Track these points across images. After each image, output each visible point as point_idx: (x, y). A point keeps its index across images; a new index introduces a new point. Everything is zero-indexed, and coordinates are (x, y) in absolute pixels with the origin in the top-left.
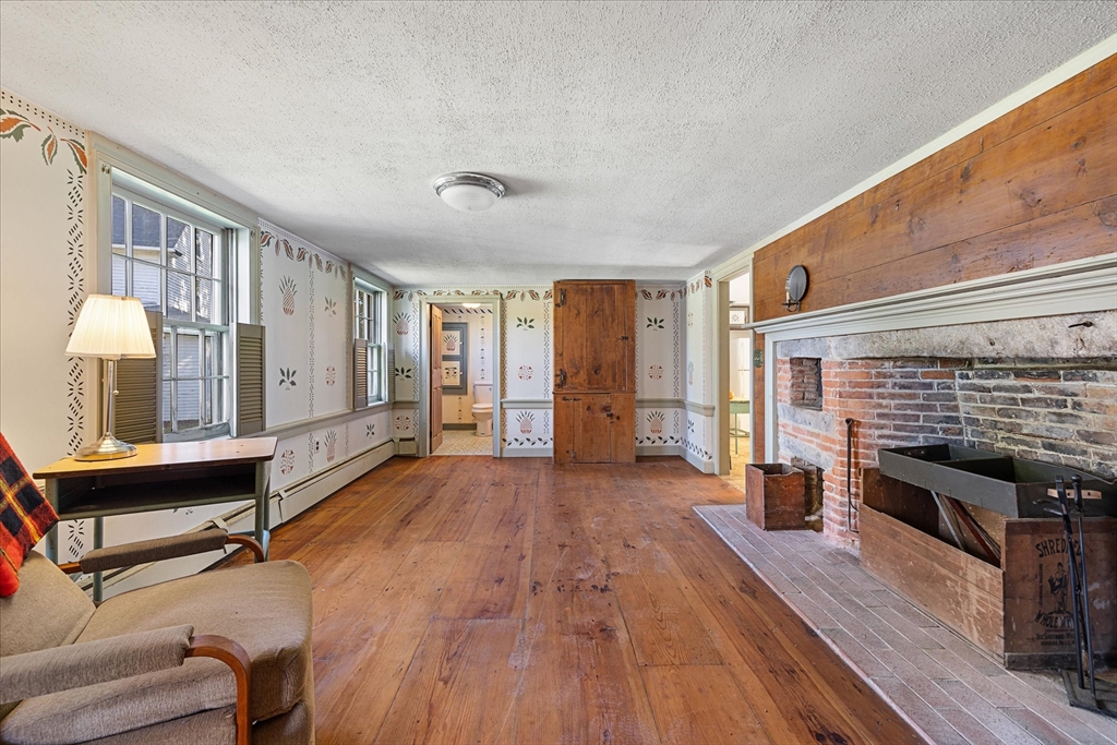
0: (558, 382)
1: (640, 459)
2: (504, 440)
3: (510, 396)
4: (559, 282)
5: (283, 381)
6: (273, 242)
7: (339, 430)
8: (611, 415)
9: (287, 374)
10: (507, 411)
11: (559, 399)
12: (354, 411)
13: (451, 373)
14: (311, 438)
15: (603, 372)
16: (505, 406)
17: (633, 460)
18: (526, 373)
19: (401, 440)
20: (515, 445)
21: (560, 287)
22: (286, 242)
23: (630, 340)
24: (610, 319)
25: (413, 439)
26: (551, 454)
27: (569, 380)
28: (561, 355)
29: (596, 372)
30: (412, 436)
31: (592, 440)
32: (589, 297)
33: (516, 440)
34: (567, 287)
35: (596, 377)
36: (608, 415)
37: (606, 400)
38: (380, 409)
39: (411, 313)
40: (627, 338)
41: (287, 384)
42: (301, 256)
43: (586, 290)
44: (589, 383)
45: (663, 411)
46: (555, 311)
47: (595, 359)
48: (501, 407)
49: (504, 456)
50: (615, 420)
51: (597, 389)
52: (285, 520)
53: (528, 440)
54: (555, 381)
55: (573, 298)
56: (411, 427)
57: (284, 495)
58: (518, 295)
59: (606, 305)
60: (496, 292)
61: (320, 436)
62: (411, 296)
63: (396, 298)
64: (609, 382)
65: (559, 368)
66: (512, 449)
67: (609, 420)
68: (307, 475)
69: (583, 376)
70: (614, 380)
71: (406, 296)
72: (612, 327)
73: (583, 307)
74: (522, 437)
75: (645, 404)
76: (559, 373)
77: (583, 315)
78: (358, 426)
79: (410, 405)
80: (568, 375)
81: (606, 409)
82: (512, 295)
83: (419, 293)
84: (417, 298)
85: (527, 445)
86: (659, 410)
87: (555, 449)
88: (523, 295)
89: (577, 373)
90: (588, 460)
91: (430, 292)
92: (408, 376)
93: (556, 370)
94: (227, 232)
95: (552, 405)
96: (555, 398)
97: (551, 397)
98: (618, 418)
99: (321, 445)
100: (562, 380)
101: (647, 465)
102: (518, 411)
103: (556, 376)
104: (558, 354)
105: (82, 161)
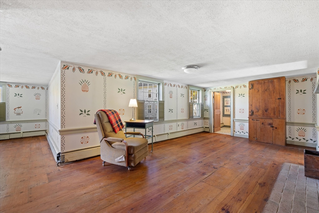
0: (250, 114)
1: (287, 145)
2: (234, 131)
3: (236, 118)
4: (250, 81)
5: (170, 111)
6: (167, 84)
7: (185, 123)
8: (273, 127)
9: (171, 110)
10: (235, 122)
11: (251, 120)
12: (189, 119)
13: (228, 110)
14: (177, 123)
15: (269, 111)
16: (234, 121)
17: (284, 144)
18: (242, 111)
19: (205, 127)
20: (238, 133)
21: (251, 83)
22: (170, 84)
23: (282, 99)
24: (272, 92)
25: (209, 128)
26: (248, 138)
27: (255, 113)
28: (252, 105)
29: (266, 111)
30: (208, 127)
31: (264, 135)
32: (263, 85)
33: (239, 132)
34: (254, 83)
35: (266, 113)
36: (271, 127)
37: (270, 121)
38: (199, 119)
39: (208, 95)
40: (280, 99)
41: (171, 112)
42: (174, 86)
43: (262, 83)
44: (263, 115)
45: (305, 128)
46: (249, 91)
47: (265, 106)
48: (233, 121)
49: (234, 136)
50: (274, 129)
51: (266, 117)
52: (169, 139)
53: (243, 132)
54: (249, 114)
55: (256, 86)
56: (208, 124)
57: (169, 134)
58: (239, 87)
59: (271, 87)
60: (232, 87)
61: (180, 123)
62: (208, 90)
63: (204, 91)
64: (272, 115)
65: (251, 109)
66: (237, 134)
67: (272, 128)
68: (176, 131)
69: (260, 112)
70: (274, 114)
71: (207, 90)
72: (274, 95)
73: (260, 89)
74: (241, 131)
75: (295, 124)
76: (251, 111)
77: (260, 91)
78: (191, 123)
79: (207, 119)
80: (254, 112)
81: (270, 124)
82: (237, 87)
83: (210, 89)
84: (209, 90)
85: (242, 134)
86: (303, 128)
87: (249, 136)
88: (241, 87)
89: (258, 111)
90: (263, 141)
91: (213, 89)
92: (207, 111)
93: (249, 110)
94: (159, 84)
95: (248, 121)
96: (249, 119)
97: (248, 119)
98: (276, 128)
99: (180, 125)
100: (252, 113)
101: (289, 147)
102: (239, 123)
103: (250, 112)
104: (251, 105)
105: (135, 79)
